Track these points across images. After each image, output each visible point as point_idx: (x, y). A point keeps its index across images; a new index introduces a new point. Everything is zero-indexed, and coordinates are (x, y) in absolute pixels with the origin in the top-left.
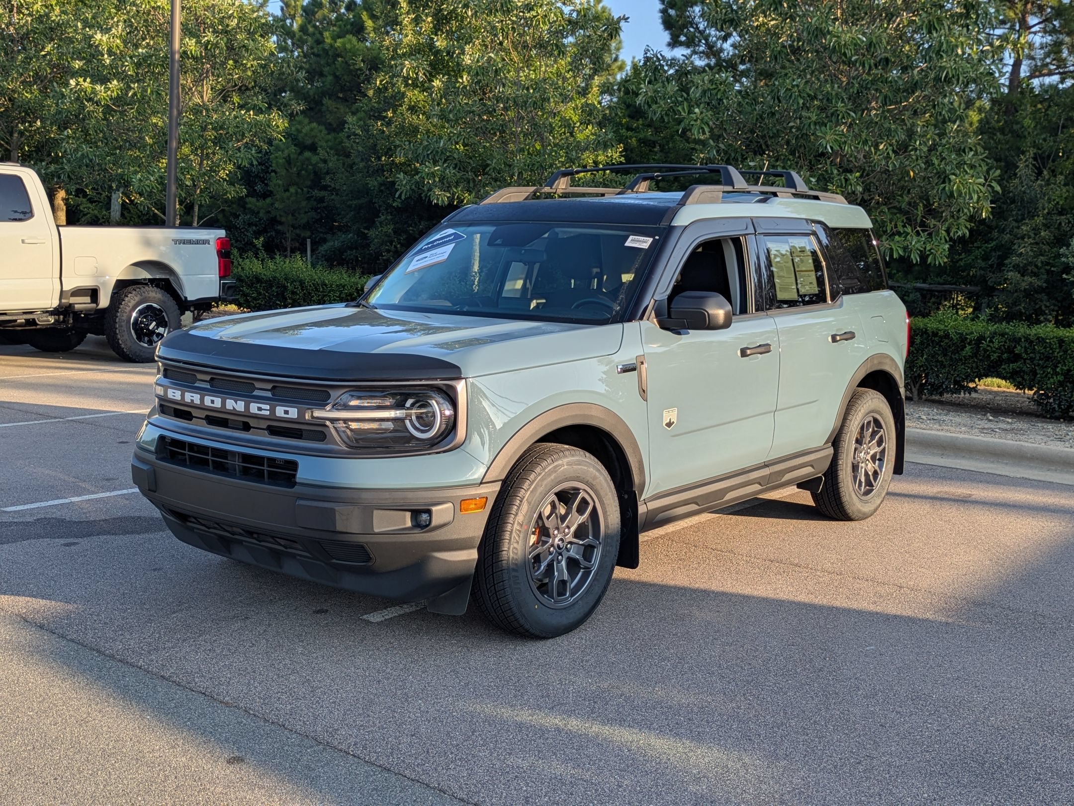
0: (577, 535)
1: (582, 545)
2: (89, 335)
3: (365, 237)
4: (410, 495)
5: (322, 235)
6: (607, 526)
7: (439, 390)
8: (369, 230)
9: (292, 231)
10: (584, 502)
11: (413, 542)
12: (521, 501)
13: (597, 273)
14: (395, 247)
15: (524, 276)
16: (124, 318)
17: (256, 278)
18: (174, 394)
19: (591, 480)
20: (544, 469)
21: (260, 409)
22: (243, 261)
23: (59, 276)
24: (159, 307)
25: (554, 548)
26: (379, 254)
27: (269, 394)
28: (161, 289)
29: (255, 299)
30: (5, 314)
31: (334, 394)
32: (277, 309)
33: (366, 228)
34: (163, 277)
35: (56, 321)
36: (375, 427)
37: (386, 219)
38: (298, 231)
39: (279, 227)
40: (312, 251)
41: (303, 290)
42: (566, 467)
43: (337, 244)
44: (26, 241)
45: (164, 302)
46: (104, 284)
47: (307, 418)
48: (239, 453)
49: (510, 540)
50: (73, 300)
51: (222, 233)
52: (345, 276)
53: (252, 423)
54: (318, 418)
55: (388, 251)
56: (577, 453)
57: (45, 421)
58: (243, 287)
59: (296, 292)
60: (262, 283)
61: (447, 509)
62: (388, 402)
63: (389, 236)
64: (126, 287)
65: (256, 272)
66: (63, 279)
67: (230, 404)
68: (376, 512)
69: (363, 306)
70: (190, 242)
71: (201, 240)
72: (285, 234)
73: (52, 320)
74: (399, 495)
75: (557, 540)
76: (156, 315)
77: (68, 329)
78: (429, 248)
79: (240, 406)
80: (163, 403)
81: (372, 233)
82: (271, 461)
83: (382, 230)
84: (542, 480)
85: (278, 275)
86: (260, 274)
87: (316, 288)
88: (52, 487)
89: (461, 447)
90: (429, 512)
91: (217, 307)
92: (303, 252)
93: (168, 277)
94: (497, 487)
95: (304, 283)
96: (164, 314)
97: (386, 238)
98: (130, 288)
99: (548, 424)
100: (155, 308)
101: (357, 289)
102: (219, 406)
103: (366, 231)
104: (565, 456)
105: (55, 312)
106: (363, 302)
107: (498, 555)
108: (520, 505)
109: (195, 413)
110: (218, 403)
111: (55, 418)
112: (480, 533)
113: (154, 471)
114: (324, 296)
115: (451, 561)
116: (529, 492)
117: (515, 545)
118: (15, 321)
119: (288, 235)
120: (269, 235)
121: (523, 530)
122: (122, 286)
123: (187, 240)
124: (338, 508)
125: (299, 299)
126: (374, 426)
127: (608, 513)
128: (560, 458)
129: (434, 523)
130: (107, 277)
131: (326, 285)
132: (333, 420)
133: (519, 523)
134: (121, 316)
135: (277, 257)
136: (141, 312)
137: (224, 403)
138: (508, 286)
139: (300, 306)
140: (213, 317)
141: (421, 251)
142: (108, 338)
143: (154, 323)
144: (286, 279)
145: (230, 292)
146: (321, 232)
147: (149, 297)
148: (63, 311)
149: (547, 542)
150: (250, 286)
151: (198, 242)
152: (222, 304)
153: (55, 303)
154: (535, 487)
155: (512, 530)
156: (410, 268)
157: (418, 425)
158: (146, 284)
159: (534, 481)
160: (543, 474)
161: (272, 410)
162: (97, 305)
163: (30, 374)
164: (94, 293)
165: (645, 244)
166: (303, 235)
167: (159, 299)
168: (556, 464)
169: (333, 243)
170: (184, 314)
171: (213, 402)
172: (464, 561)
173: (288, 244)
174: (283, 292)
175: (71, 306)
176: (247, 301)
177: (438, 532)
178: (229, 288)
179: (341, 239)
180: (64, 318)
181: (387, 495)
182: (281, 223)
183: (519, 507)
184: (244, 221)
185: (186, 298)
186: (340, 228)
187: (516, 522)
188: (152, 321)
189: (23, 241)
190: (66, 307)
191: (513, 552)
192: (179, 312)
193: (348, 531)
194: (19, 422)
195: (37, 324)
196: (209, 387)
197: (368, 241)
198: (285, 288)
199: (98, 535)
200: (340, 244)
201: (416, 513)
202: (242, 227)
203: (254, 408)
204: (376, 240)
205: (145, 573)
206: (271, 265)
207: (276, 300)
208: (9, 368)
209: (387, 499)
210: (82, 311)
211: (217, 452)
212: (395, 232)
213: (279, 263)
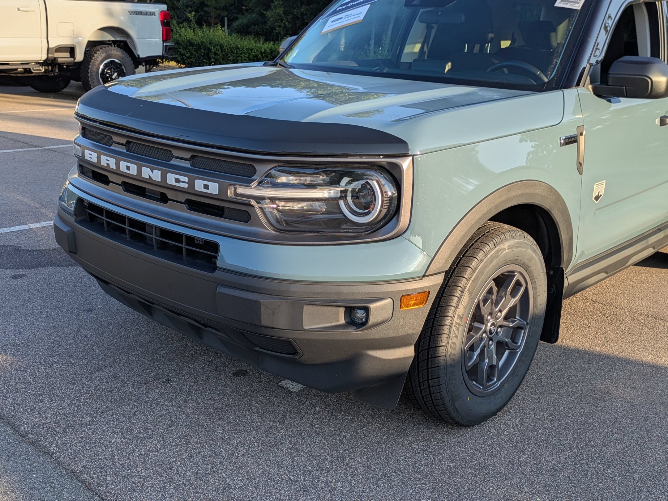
0: (506, 318)
1: (512, 327)
2: (72, 81)
3: (262, 15)
4: (345, 289)
5: (235, 14)
6: (535, 307)
7: (381, 168)
8: (267, 11)
9: (215, 12)
10: (518, 284)
11: (347, 341)
12: (462, 292)
13: (492, 38)
14: (285, 24)
15: (422, 40)
16: (94, 69)
17: (189, 42)
18: (91, 156)
19: (527, 262)
20: (486, 255)
21: (177, 180)
22: (180, 29)
23: (46, 36)
24: (119, 62)
25: (487, 334)
26: (273, 28)
27: (187, 165)
28: (121, 48)
29: (188, 58)
30: (8, 64)
31: (261, 169)
32: (203, 66)
33: (264, 10)
34: (122, 39)
35: (46, 70)
36: (305, 208)
37: (279, 4)
38: (219, 12)
39: (206, 9)
40: (228, 26)
41: (222, 52)
42: (507, 251)
43: (245, 21)
44: (21, 9)
45: (123, 58)
46: (79, 43)
47: (229, 195)
48: (156, 227)
49: (449, 334)
50: (57, 55)
51: (164, 7)
52: (253, 42)
53: (170, 195)
54: (241, 195)
55: (280, 26)
56: (517, 234)
57: (28, 149)
58: (180, 48)
59: (217, 54)
60: (193, 46)
61: (385, 305)
62: (322, 179)
63: (280, 16)
64: (95, 46)
65: (189, 38)
66: (49, 39)
67: (146, 172)
68: (306, 308)
69: (280, 65)
70: (141, 13)
71: (148, 12)
72: (210, 13)
73: (43, 69)
74: (333, 289)
75: (489, 324)
76: (117, 68)
77: (55, 77)
78: (343, 10)
79: (156, 176)
80: (81, 164)
81: (269, 14)
82: (190, 240)
83: (276, 12)
84: (485, 267)
85: (204, 40)
86: (192, 39)
87: (231, 51)
88: (18, 212)
89: (404, 235)
90: (367, 310)
91: (163, 63)
92: (223, 26)
93: (125, 39)
94: (439, 280)
95: (223, 47)
96: (123, 67)
97: (278, 18)
98: (98, 47)
99: (496, 207)
100: (117, 63)
101: (261, 52)
102: (135, 173)
103: (265, 12)
104: (507, 239)
105: (45, 63)
106: (280, 62)
107: (435, 350)
108: (461, 296)
109: (111, 177)
110: (133, 170)
111: (36, 146)
112: (419, 329)
113: (74, 233)
114: (238, 57)
115: (386, 360)
116: (471, 281)
117: (454, 340)
118: (16, 69)
119: (212, 14)
120: (199, 14)
121: (462, 323)
122: (92, 46)
123: (139, 12)
124: (264, 300)
125: (219, 58)
126: (305, 206)
127: (538, 294)
128: (501, 242)
129: (372, 321)
130: (80, 38)
131: (239, 49)
132: (259, 199)
133: (459, 316)
134: (92, 68)
135: (205, 27)
136: (106, 65)
137: (139, 171)
138: (407, 49)
139: (220, 64)
140: (160, 70)
141: (335, 12)
142: (83, 84)
143: (116, 74)
144: (210, 44)
145: (170, 52)
146: (234, 13)
147: (112, 54)
148: (50, 62)
149: (481, 329)
150: (185, 48)
151: (146, 14)
152: (166, 60)
153: (44, 57)
154: (477, 276)
155: (452, 324)
156: (326, 29)
157: (354, 207)
158: (110, 45)
159: (476, 269)
160: (486, 260)
161: (191, 183)
162: (75, 59)
163: (26, 109)
164: (72, 50)
165: (577, 5)
166: (222, 14)
167: (120, 56)
168: (497, 248)
169: (243, 20)
170: (138, 67)
171: (128, 168)
172: (400, 359)
173: (212, 20)
174: (208, 53)
175: (55, 59)
176: (183, 59)
177: (373, 330)
178: (170, 49)
179: (248, 18)
180: (52, 69)
181: (319, 289)
182: (207, 6)
183: (460, 299)
184: (183, 4)
185: (139, 56)
186: (247, 10)
187: (456, 315)
188: (114, 72)
189: (19, 9)
190: (52, 60)
191: (451, 347)
192: (133, 66)
193: (275, 326)
194: (8, 149)
195: (32, 73)
196: (125, 151)
197: (265, 20)
198: (210, 50)
199: (45, 266)
200: (247, 21)
201: (350, 311)
202: (182, 8)
203: (171, 179)
204: (271, 19)
205: (78, 315)
206: (200, 33)
207: (203, 59)
208: (13, 104)
209: (318, 293)
210: (64, 64)
211: (134, 223)
212: (284, 13)
213: (206, 32)
